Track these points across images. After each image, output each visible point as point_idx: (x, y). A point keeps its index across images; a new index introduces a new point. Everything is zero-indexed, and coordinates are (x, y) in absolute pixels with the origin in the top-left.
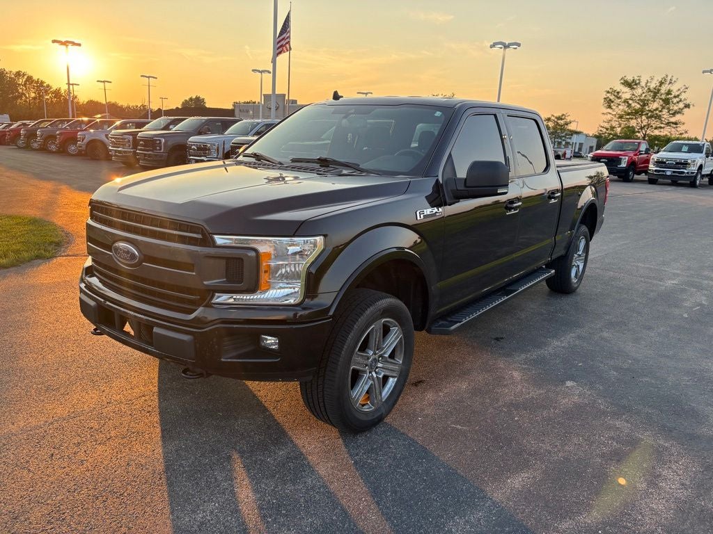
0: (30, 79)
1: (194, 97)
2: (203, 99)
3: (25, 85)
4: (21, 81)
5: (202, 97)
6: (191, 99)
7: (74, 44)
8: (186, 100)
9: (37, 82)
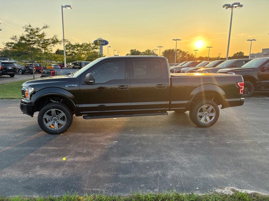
0: (181, 51)
1: (239, 52)
2: (243, 53)
3: (179, 53)
4: (178, 52)
5: (242, 52)
6: (238, 53)
7: (178, 40)
8: (235, 54)
9: (183, 52)
